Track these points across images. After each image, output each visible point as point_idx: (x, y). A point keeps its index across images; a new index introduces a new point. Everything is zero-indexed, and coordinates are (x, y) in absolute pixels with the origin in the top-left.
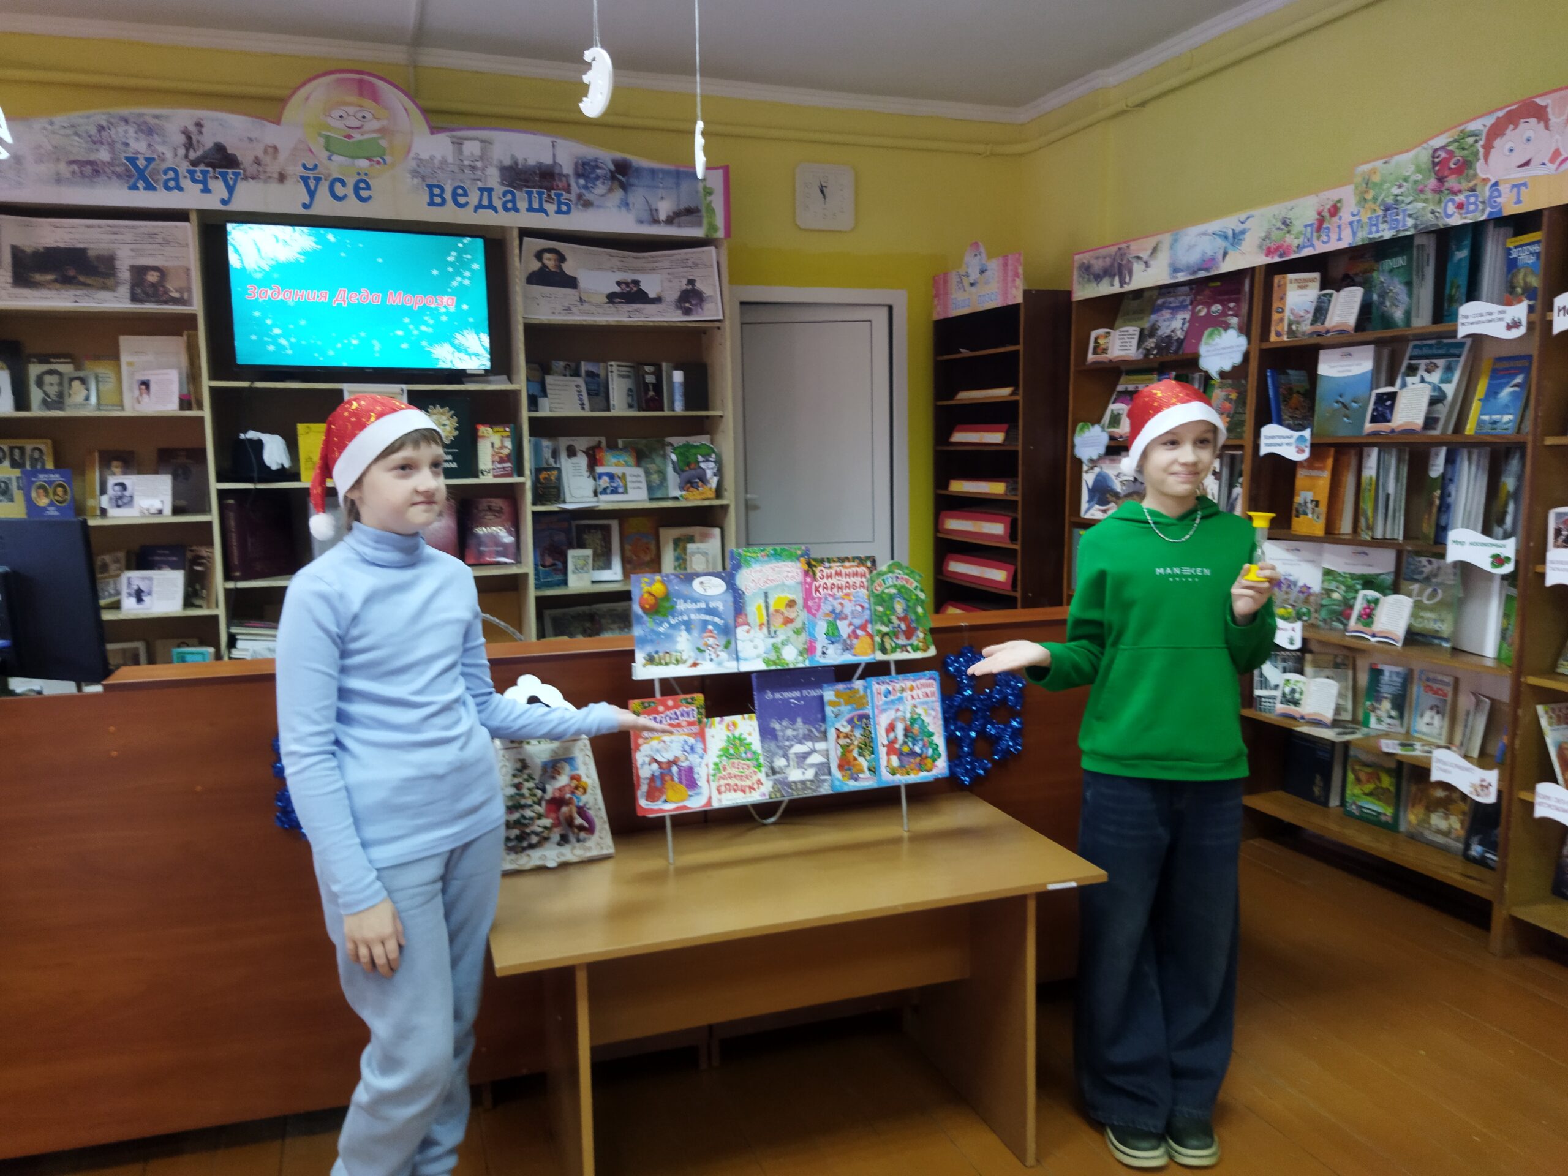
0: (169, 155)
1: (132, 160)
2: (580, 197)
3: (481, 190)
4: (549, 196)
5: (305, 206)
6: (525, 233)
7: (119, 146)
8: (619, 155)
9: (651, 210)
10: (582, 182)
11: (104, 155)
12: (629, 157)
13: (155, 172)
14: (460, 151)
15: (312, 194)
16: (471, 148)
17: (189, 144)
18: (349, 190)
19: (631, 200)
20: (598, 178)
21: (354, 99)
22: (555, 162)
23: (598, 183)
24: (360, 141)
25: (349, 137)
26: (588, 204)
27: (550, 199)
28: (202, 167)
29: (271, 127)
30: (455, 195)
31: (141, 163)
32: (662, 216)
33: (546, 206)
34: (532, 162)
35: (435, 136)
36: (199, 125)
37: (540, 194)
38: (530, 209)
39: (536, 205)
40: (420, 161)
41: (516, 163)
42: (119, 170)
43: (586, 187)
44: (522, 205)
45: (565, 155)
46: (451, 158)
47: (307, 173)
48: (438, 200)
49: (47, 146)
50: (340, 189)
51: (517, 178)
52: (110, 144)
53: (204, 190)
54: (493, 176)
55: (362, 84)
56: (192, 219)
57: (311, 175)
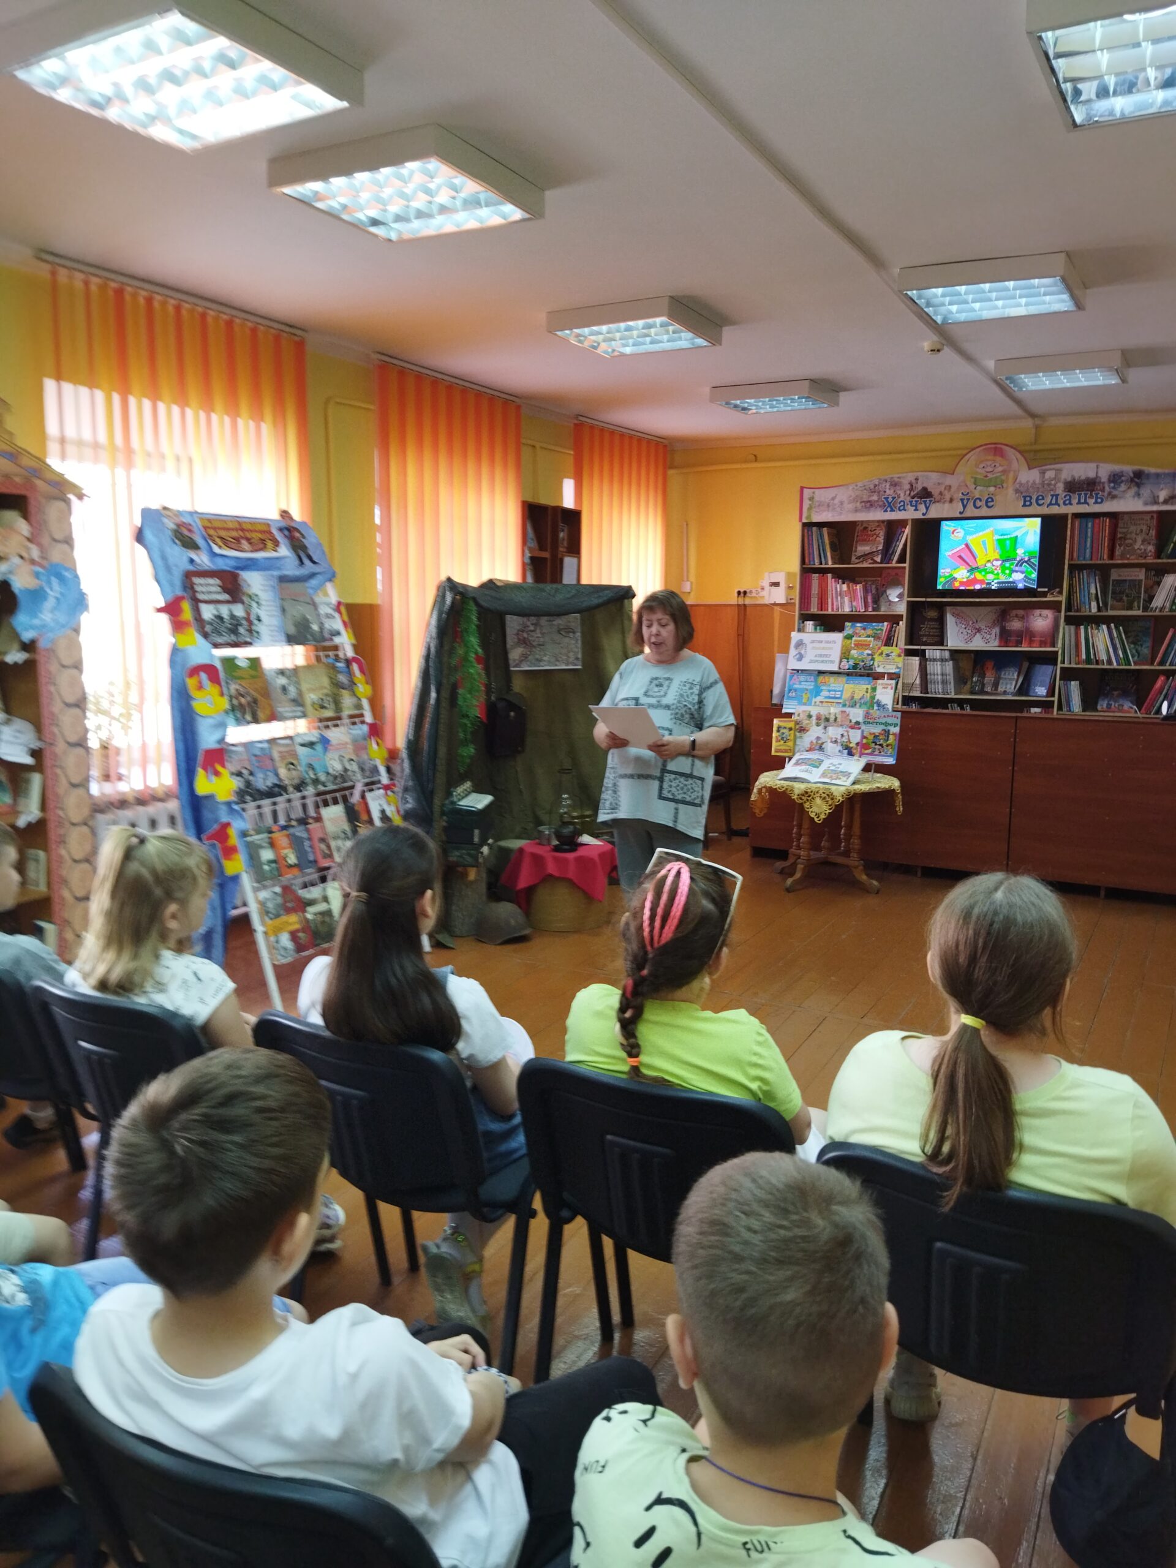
0: (902, 495)
1: (886, 499)
2: (1110, 493)
3: (1052, 496)
4: (1091, 495)
5: (961, 513)
6: (1076, 516)
7: (882, 493)
8: (1137, 468)
9: (1154, 497)
10: (1112, 485)
11: (875, 498)
12: (1143, 468)
13: (896, 503)
14: (1044, 477)
15: (964, 507)
16: (1050, 474)
17: (911, 489)
18: (983, 502)
19: (1142, 492)
20: (1122, 482)
21: (991, 458)
22: (1097, 476)
23: (1122, 485)
24: (991, 479)
25: (986, 476)
26: (1114, 497)
27: (1091, 497)
28: (916, 499)
29: (949, 477)
30: (1037, 500)
31: (890, 499)
32: (1161, 499)
33: (1089, 501)
34: (1083, 477)
35: (1032, 471)
36: (917, 479)
37: (1086, 495)
38: (1079, 503)
39: (1082, 501)
40: (1021, 484)
41: (1075, 479)
42: (881, 503)
43: (1114, 488)
44: (1075, 501)
45: (1104, 471)
46: (1037, 481)
47: (963, 497)
48: (1028, 503)
49: (854, 496)
50: (978, 503)
51: (1073, 487)
52: (879, 492)
53: (916, 510)
54: (1060, 488)
55: (996, 450)
56: (910, 523)
57: (965, 497)
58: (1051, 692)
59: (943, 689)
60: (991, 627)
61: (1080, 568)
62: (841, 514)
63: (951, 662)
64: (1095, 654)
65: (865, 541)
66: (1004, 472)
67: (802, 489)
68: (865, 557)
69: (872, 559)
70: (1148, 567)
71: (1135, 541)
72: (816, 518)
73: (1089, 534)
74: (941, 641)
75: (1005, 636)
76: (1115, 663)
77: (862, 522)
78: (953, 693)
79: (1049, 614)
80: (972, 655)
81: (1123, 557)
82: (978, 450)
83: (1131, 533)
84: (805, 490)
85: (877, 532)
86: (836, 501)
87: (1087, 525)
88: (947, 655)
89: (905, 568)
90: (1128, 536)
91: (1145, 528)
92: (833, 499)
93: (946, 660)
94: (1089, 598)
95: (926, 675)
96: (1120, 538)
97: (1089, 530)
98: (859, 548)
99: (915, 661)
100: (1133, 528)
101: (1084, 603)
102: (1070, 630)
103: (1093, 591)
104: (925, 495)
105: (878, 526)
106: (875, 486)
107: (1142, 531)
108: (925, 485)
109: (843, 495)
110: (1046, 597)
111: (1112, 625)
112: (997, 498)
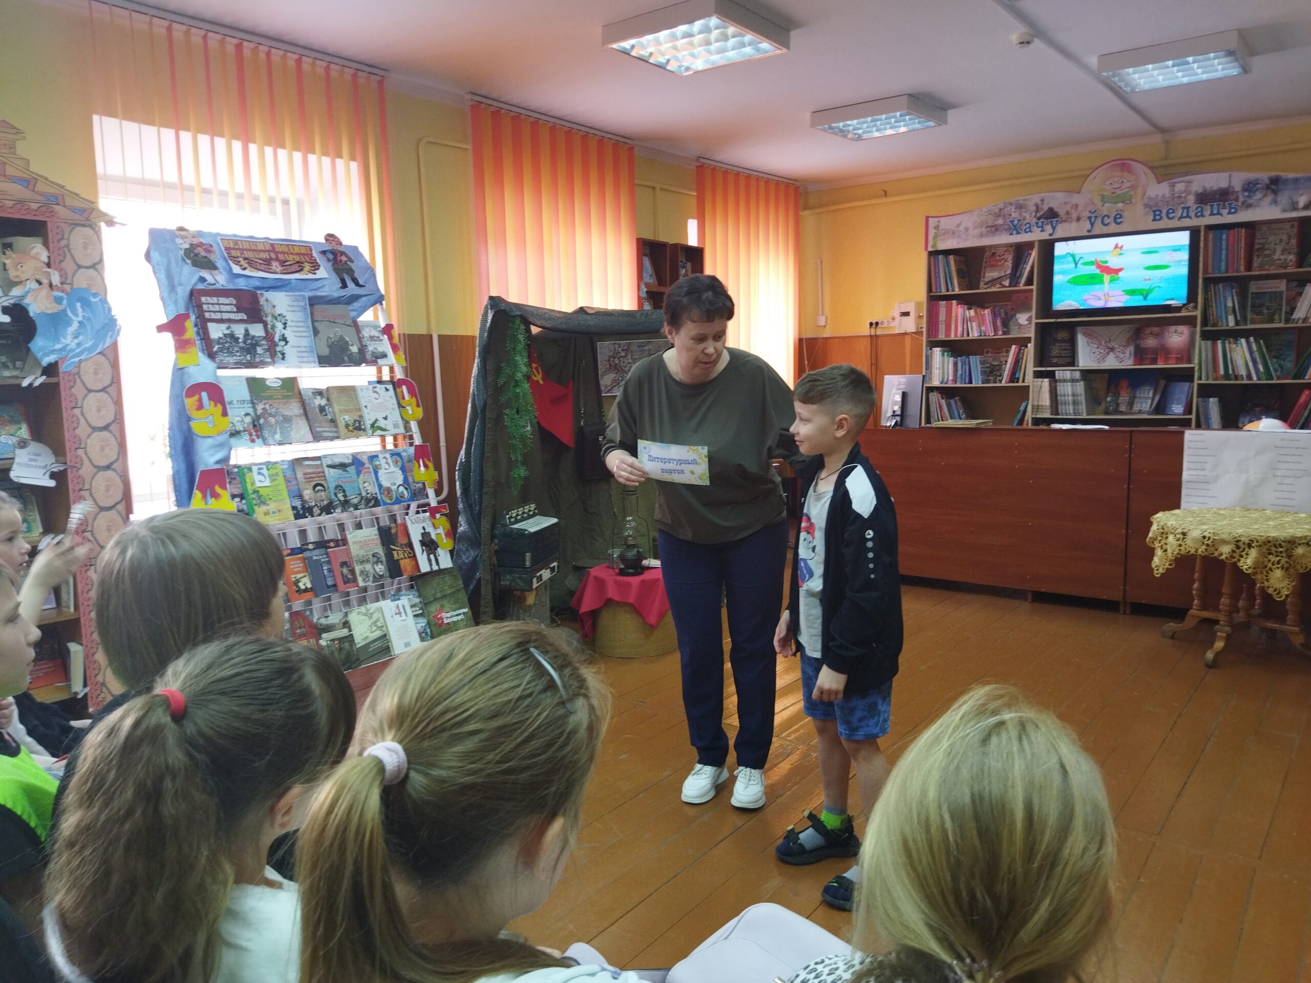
0: (1028, 217)
1: (1012, 222)
2: (1244, 202)
3: (1183, 208)
4: (1224, 205)
5: (1089, 231)
6: (1210, 228)
7: (1007, 216)
8: (1273, 174)
9: (1293, 203)
10: (1246, 194)
11: (1000, 222)
12: (1283, 174)
13: (1021, 225)
14: (1173, 190)
15: (1092, 224)
16: (1180, 187)
17: (1037, 211)
18: (1112, 219)
19: (1279, 198)
20: (1257, 190)
21: (1118, 174)
22: (1230, 186)
23: (1257, 193)
24: (1119, 196)
25: (1114, 193)
26: (1249, 206)
27: (1224, 207)
28: (1042, 220)
29: (1075, 196)
30: (1168, 213)
31: (1016, 222)
32: (1301, 205)
33: (1223, 211)
34: (1215, 188)
35: (1161, 185)
36: (1042, 200)
37: (1218, 205)
38: (1212, 214)
39: (1215, 212)
40: (1149, 198)
41: (1205, 190)
42: (1006, 227)
43: (1249, 197)
44: (1207, 213)
45: (1237, 180)
46: (1167, 194)
47: (1090, 215)
48: (1158, 217)
49: (979, 221)
50: (1107, 220)
51: (1204, 198)
52: (1004, 216)
53: (1042, 231)
54: (1191, 200)
55: (1124, 165)
56: (1036, 245)
57: (1093, 215)
58: (1188, 410)
59: (1074, 409)
60: (1126, 346)
61: (1216, 281)
62: (966, 240)
63: (1082, 383)
64: (1233, 370)
65: (993, 266)
66: (1132, 187)
67: (927, 218)
68: (993, 282)
69: (1001, 284)
70: (1289, 277)
71: (1275, 251)
72: (942, 246)
73: (1224, 247)
74: (1071, 361)
75: (1140, 354)
76: (1255, 378)
77: (990, 247)
78: (1085, 414)
79: (1184, 329)
80: (1106, 375)
81: (1261, 267)
82: (1104, 167)
83: (1270, 243)
84: (930, 220)
85: (1006, 257)
86: (961, 228)
87: (1221, 236)
88: (1077, 375)
89: (1031, 291)
90: (1267, 246)
91: (1285, 237)
92: (958, 226)
93: (1077, 381)
94: (1226, 312)
95: (1056, 396)
96: (1258, 249)
97: (1224, 242)
98: (987, 275)
99: (1046, 382)
100: (1271, 239)
101: (1221, 317)
102: (1206, 345)
103: (1230, 304)
104: (1051, 215)
105: (1006, 251)
106: (1001, 210)
107: (1281, 240)
108: (1051, 205)
109: (967, 221)
110: (1180, 312)
111: (1252, 339)
112: (1126, 214)
